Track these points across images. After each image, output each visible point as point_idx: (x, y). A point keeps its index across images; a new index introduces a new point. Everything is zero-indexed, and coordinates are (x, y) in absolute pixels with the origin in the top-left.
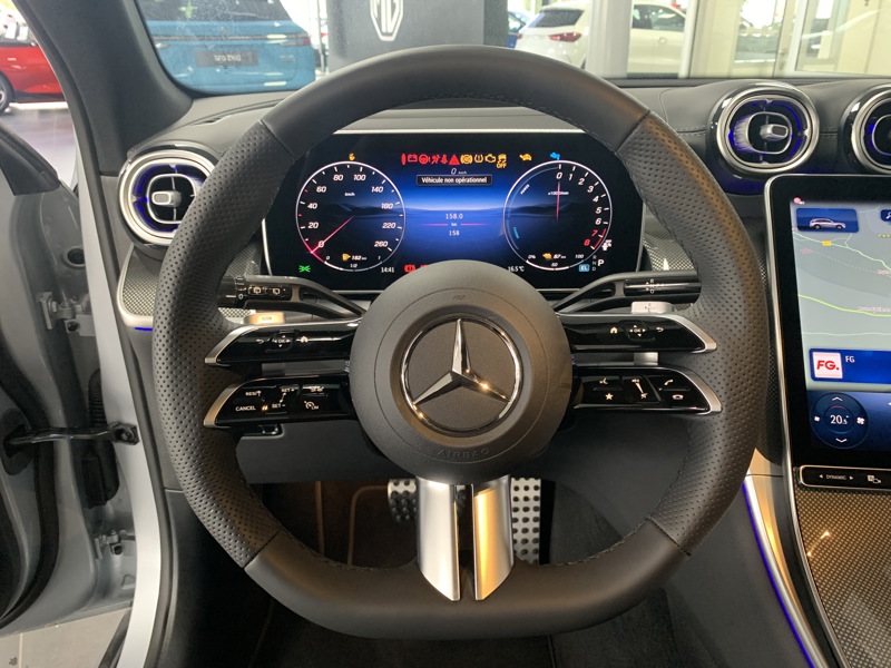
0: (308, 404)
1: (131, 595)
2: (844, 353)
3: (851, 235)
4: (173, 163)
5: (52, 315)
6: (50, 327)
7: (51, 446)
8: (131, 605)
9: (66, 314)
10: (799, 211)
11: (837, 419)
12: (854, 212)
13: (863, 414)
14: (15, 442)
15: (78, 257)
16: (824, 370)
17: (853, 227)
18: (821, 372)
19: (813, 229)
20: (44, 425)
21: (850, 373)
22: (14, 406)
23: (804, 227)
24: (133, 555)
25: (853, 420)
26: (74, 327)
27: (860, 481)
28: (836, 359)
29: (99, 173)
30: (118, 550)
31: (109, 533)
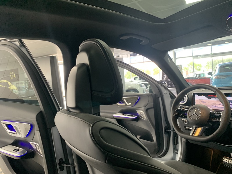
0: (183, 116)
20: (170, 129)
30: (177, 154)
31: (176, 151)
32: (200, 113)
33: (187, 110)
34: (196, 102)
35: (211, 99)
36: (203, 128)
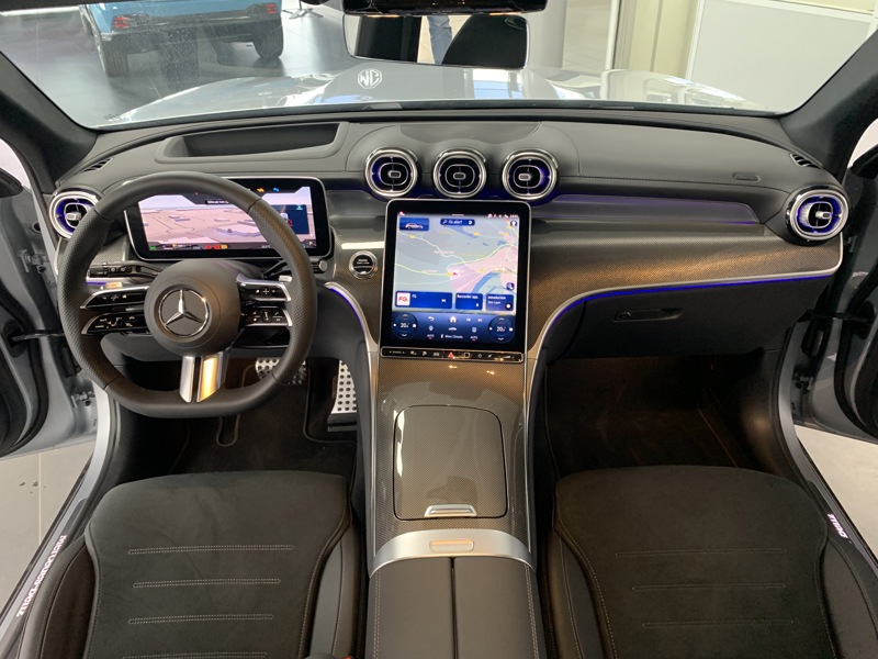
0: (128, 324)
1: (95, 433)
2: (412, 293)
3: (424, 232)
4: (75, 197)
5: (28, 264)
6: (27, 271)
7: (37, 340)
8: (95, 440)
9: (36, 262)
10: (402, 219)
11: (404, 325)
12: (428, 220)
13: (416, 322)
14: (15, 339)
15: (37, 227)
16: (401, 301)
17: (426, 228)
18: (400, 303)
19: (407, 229)
20: (32, 329)
21: (414, 303)
22: (11, 318)
23: (402, 228)
24: (95, 405)
25: (410, 326)
26: (43, 269)
27: (407, 354)
28: (408, 296)
29: (42, 193)
30: (88, 403)
31: (81, 394)
32: (204, 300)
33: (144, 292)
34: (144, 222)
35: (206, 203)
36: (221, 353)
